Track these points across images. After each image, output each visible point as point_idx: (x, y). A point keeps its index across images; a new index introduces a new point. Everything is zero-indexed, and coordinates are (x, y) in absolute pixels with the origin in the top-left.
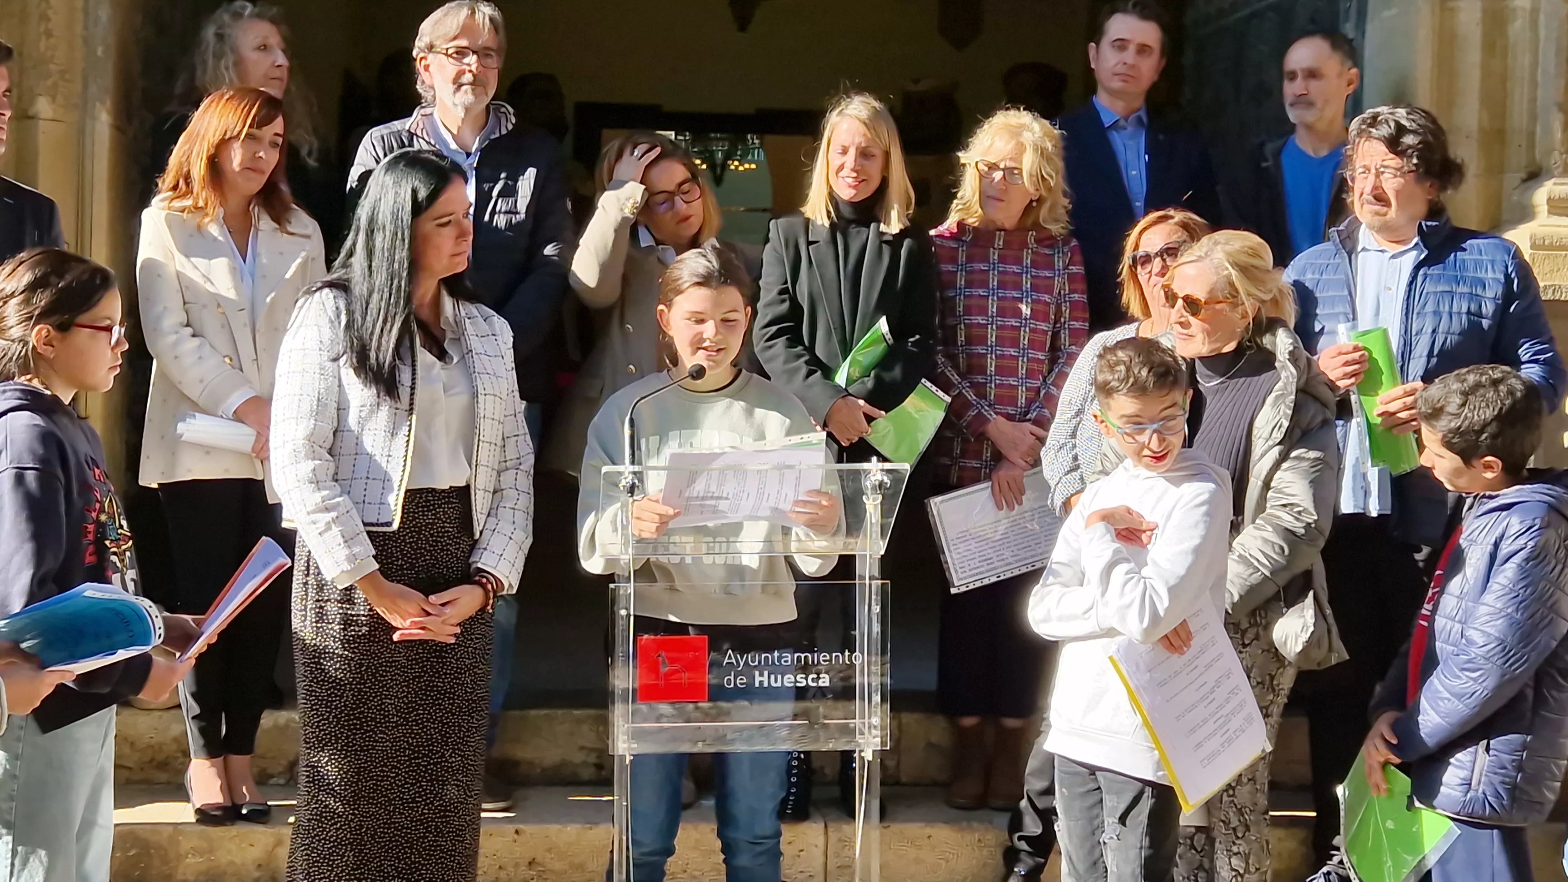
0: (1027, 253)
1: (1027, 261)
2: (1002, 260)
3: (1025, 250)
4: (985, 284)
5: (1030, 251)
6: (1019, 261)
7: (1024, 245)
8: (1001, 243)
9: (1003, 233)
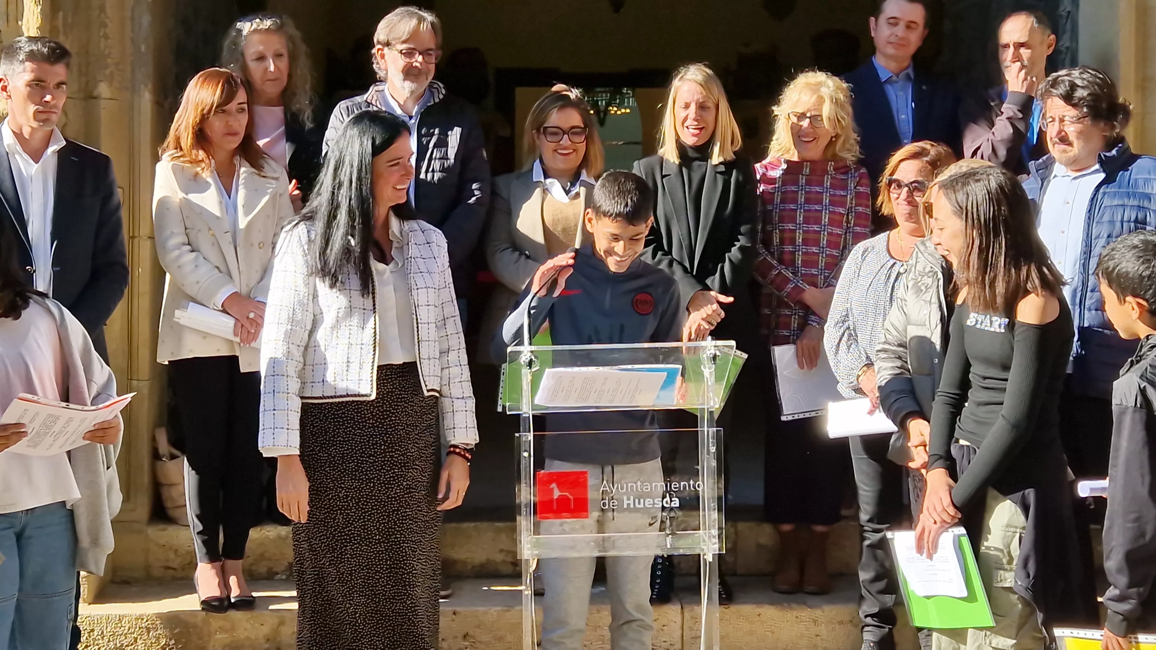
0: (828, 178)
1: (827, 182)
2: (809, 183)
3: (826, 176)
4: (795, 201)
5: (829, 177)
6: (821, 184)
7: (826, 172)
8: (808, 170)
9: (809, 163)
